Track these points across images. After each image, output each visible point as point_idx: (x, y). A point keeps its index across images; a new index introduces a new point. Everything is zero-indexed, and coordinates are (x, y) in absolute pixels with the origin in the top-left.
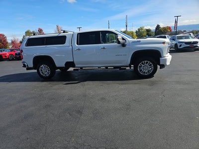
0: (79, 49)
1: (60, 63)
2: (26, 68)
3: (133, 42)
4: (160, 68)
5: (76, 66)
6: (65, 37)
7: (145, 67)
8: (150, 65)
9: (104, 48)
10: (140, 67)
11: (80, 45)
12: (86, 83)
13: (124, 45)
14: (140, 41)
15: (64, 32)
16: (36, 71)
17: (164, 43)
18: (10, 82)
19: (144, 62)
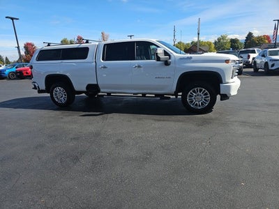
0: (105, 67)
1: (79, 85)
3: (181, 59)
4: (221, 100)
5: (102, 90)
6: (87, 49)
7: (198, 97)
8: (206, 94)
9: (139, 67)
10: (190, 96)
11: (106, 60)
12: (110, 115)
13: (167, 63)
14: (191, 58)
15: (87, 42)
16: (49, 95)
17: (227, 61)
18: (15, 108)
19: (196, 89)
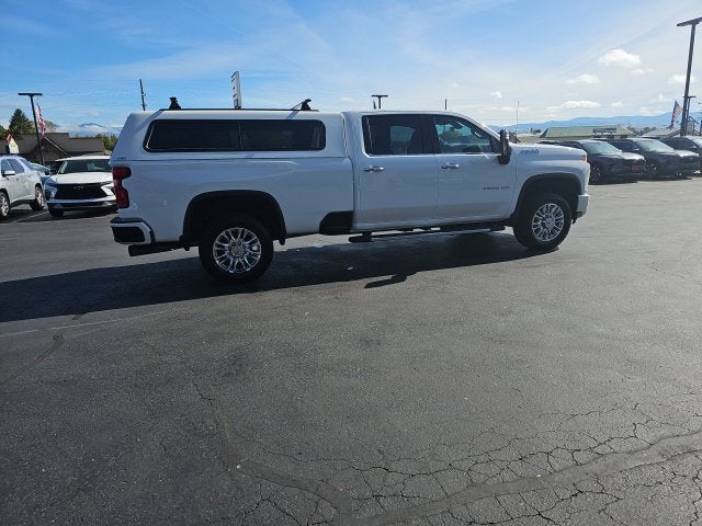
0: (377, 170)
2: (125, 248)
3: (523, 151)
8: (558, 214)
9: (453, 167)
10: (537, 220)
11: (375, 153)
17: (582, 158)
19: (545, 206)
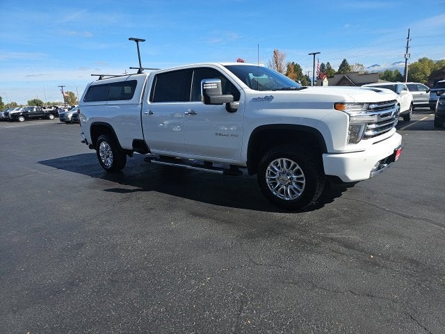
0: (151, 113)
8: (298, 173)
9: (193, 113)
10: (271, 174)
11: (154, 102)
13: (230, 109)
15: (140, 72)
17: (339, 105)
19: (279, 160)
